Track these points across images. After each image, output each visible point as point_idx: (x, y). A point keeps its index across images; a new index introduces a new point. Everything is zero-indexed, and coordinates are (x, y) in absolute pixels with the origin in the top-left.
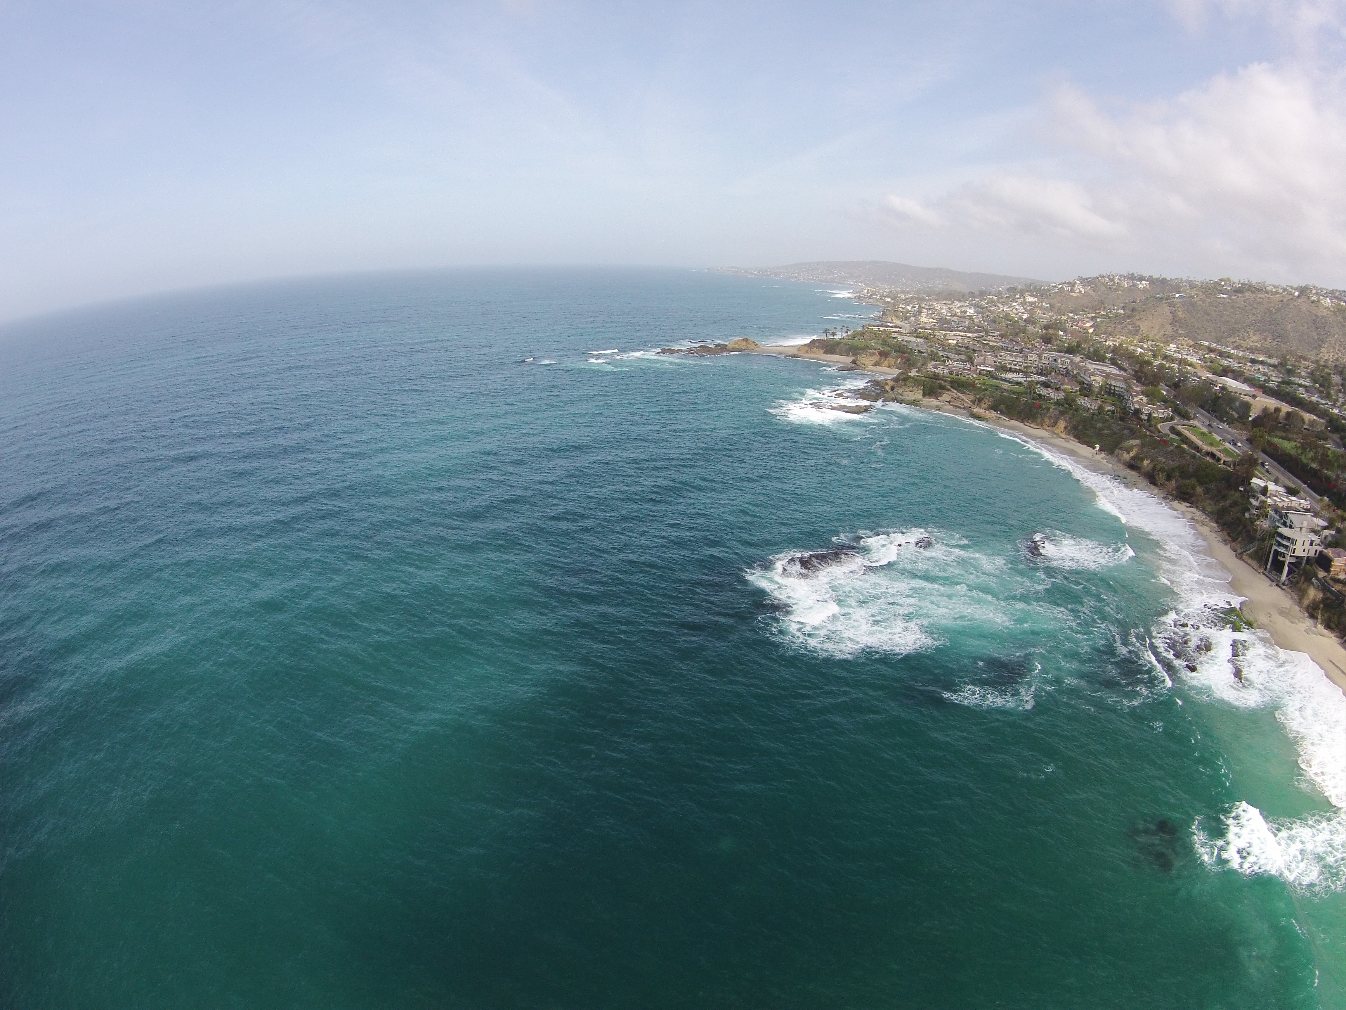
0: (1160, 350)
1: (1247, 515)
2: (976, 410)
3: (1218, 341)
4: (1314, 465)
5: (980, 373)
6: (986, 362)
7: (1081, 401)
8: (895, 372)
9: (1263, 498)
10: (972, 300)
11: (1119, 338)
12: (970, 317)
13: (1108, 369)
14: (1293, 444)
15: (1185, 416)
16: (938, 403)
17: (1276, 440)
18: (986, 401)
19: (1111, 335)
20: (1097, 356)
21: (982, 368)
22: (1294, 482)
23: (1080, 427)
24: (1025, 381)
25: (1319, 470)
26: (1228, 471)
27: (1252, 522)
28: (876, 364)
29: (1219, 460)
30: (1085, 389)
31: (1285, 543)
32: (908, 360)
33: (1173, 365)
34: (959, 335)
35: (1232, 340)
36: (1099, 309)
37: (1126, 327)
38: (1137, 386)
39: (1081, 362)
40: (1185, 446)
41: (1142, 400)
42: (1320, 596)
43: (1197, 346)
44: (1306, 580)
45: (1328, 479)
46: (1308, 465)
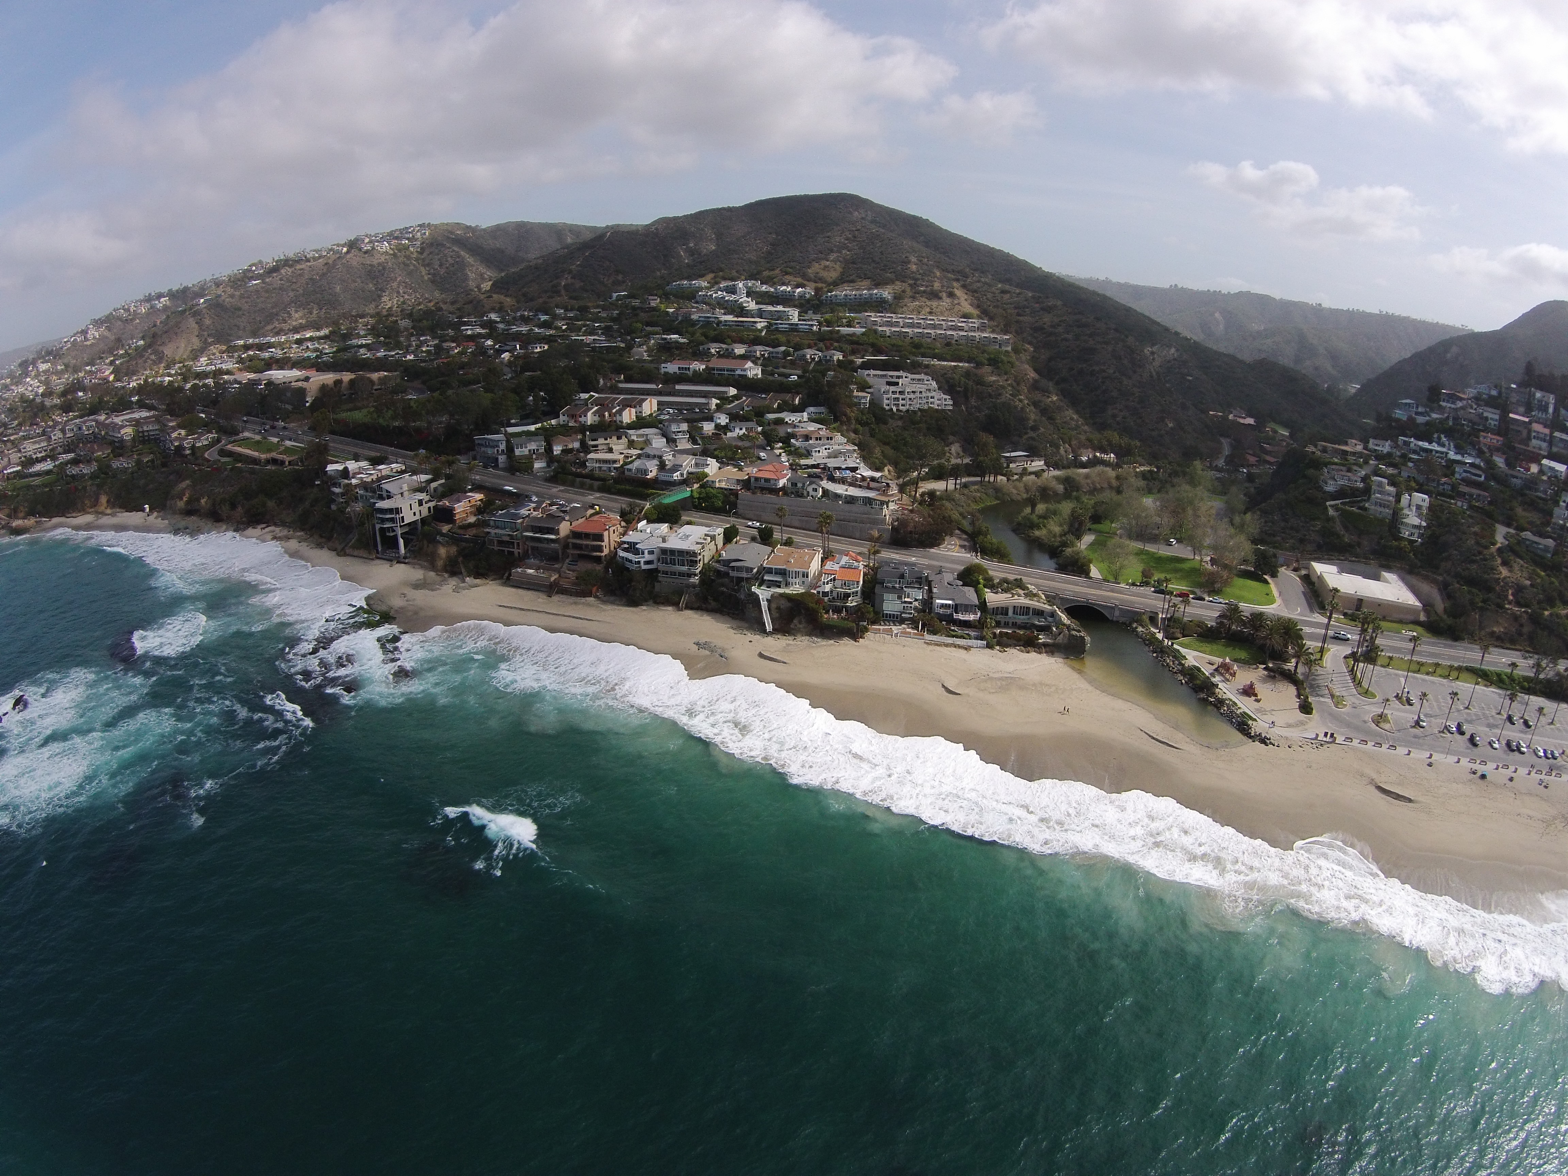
0: (189, 371)
1: (333, 507)
2: (16, 524)
3: (254, 335)
4: (397, 424)
5: (8, 478)
6: (11, 464)
7: (116, 464)
9: (346, 481)
11: (143, 374)
13: (136, 415)
14: (365, 411)
15: (233, 432)
17: (344, 415)
18: (21, 509)
19: (133, 374)
20: (122, 404)
21: (9, 471)
22: (378, 450)
23: (123, 494)
24: (54, 467)
25: (404, 426)
26: (296, 471)
27: (342, 511)
29: (282, 463)
30: (117, 448)
31: (389, 516)
33: (207, 381)
35: (269, 327)
36: (118, 349)
37: (149, 358)
38: (171, 421)
39: (106, 419)
40: (240, 465)
41: (179, 434)
42: (453, 550)
43: (231, 350)
44: (429, 542)
45: (417, 430)
46: (388, 426)
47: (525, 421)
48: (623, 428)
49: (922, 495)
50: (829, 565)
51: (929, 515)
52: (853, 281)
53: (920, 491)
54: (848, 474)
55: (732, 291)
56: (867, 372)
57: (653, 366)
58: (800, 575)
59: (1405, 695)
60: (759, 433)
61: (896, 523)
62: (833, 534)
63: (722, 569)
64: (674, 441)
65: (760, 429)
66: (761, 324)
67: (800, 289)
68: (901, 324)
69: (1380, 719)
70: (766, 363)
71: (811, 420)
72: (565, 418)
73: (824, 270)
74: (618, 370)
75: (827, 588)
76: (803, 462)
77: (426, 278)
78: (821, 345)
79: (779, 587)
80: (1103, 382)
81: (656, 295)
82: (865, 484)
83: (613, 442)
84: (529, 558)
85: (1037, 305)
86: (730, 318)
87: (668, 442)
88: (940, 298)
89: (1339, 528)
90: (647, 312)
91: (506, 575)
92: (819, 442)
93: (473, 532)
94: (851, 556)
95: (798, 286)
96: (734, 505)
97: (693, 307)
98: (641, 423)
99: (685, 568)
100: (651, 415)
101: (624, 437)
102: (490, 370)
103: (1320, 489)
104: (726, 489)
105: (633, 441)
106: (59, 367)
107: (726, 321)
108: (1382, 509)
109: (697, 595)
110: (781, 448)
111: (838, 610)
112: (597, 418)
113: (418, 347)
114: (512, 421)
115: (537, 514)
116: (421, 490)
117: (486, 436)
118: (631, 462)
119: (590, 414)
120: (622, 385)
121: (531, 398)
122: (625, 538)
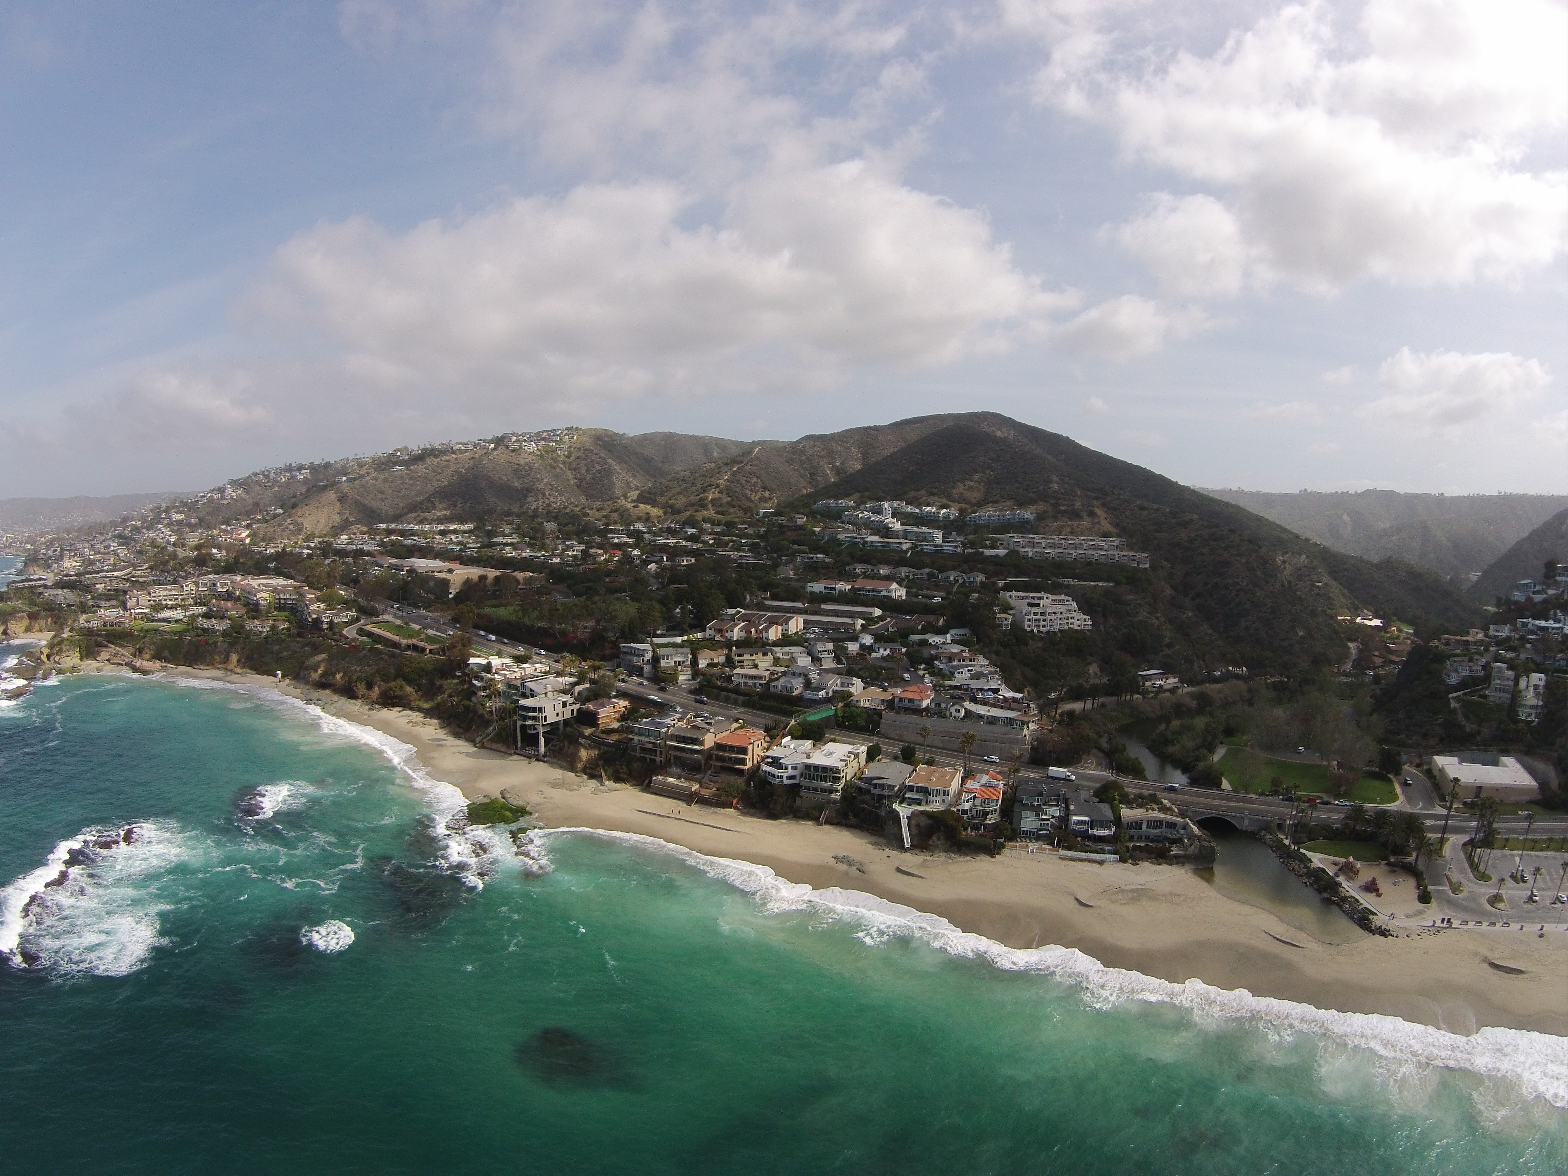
0: (329, 546)
1: (474, 700)
2: (139, 664)
3: (396, 520)
4: (541, 624)
5: (136, 618)
6: (140, 605)
7: (250, 625)
8: (48, 637)
9: (489, 676)
10: (115, 531)
11: (281, 543)
13: (274, 582)
14: (510, 609)
15: (373, 613)
16: (98, 664)
17: (488, 611)
18: (147, 651)
19: (271, 541)
20: (259, 569)
21: (137, 611)
22: (521, 649)
23: (255, 656)
24: (184, 616)
25: (550, 628)
26: (438, 660)
27: (482, 705)
28: (27, 630)
29: (423, 650)
30: (253, 610)
31: (531, 714)
32: (59, 618)
33: (347, 559)
34: (106, 577)
35: (413, 515)
36: (255, 513)
37: (287, 528)
38: (310, 594)
39: (241, 581)
40: (379, 646)
41: (319, 607)
42: (595, 753)
43: (372, 532)
44: (570, 743)
45: (563, 633)
46: (533, 626)
47: (670, 633)
48: (769, 645)
49: (1061, 715)
50: (969, 784)
51: (1068, 735)
52: (996, 502)
53: (1059, 711)
54: (990, 695)
55: (878, 511)
56: (1009, 594)
57: (798, 584)
58: (942, 793)
59: (1520, 873)
60: (903, 654)
61: (1036, 743)
62: (974, 754)
63: (863, 785)
64: (819, 660)
65: (904, 650)
66: (906, 545)
67: (945, 510)
68: (1043, 545)
69: (1495, 900)
70: (909, 584)
71: (954, 642)
72: (712, 632)
73: (968, 490)
74: (764, 588)
75: (967, 806)
76: (947, 683)
77: (572, 482)
78: (965, 566)
79: (920, 804)
80: (1237, 595)
81: (802, 514)
82: (1007, 705)
83: (759, 658)
84: (670, 766)
85: (1174, 521)
86: (875, 538)
87: (813, 661)
88: (1081, 518)
89: (1460, 717)
90: (794, 530)
91: (647, 781)
92: (962, 663)
93: (615, 737)
94: (991, 775)
95: (942, 507)
96: (877, 725)
97: (839, 527)
98: (786, 641)
99: (828, 784)
100: (797, 633)
101: (769, 654)
102: (636, 580)
103: (1443, 682)
104: (870, 709)
105: (779, 658)
106: (193, 521)
107: (872, 542)
108: (1502, 695)
109: (838, 811)
110: (924, 669)
111: (976, 828)
112: (743, 634)
113: (564, 551)
114: (659, 632)
115: (682, 724)
116: (565, 692)
117: (632, 645)
118: (777, 679)
119: (736, 629)
120: (767, 603)
121: (678, 610)
122: (769, 753)
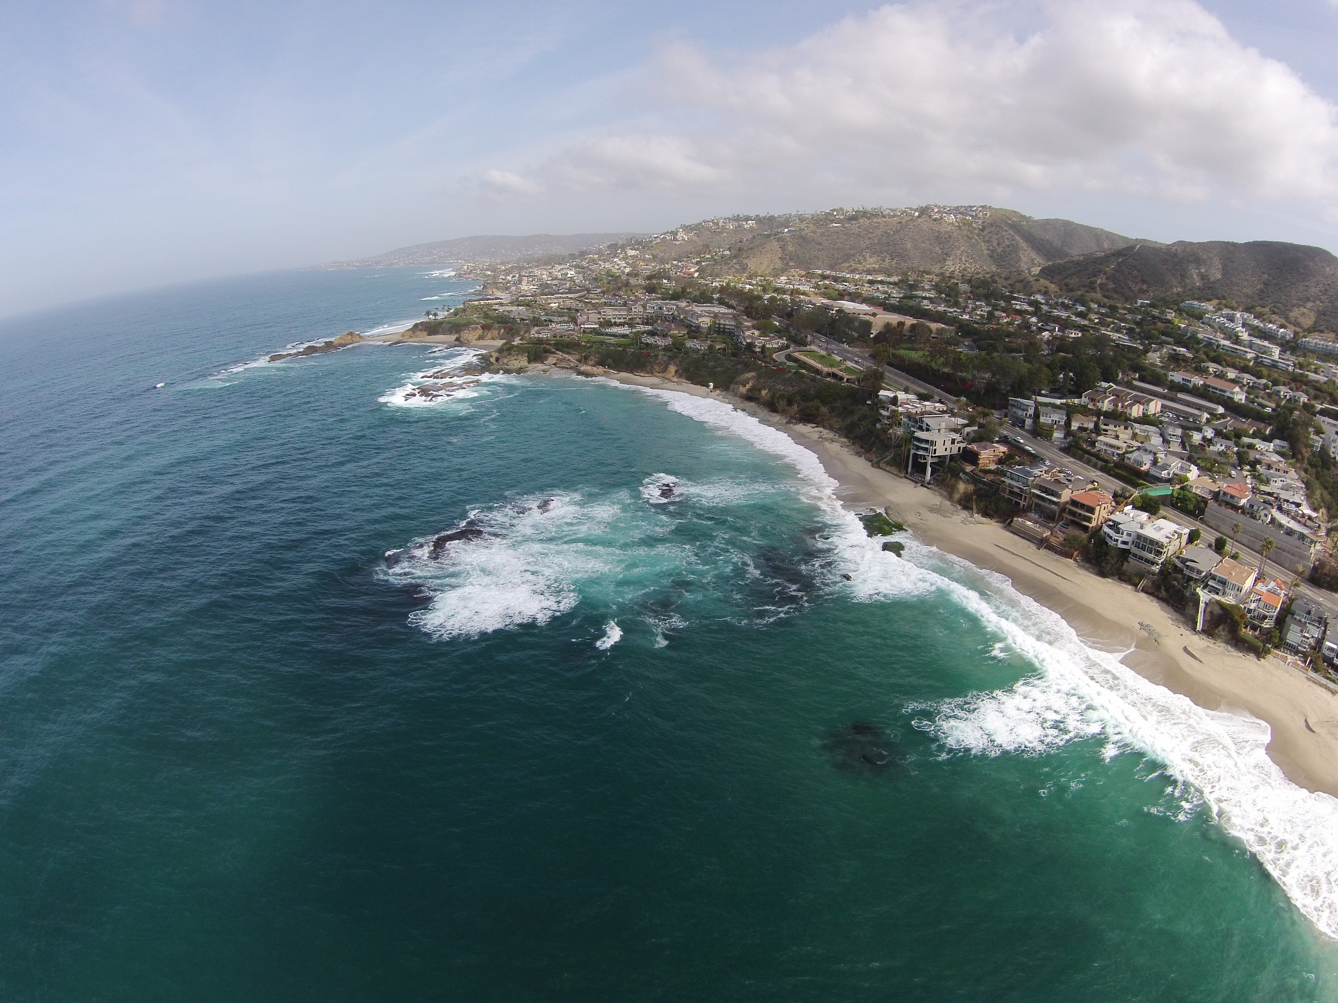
0: (770, 284)
1: (878, 426)
2: (583, 368)
3: (832, 268)
4: (946, 370)
5: (584, 332)
6: (590, 321)
7: (690, 344)
8: (499, 343)
9: (894, 407)
10: (573, 262)
11: (726, 278)
12: (571, 279)
13: (716, 310)
14: (920, 353)
15: (801, 343)
16: (545, 367)
17: (902, 352)
18: (592, 358)
19: (717, 276)
20: (704, 298)
21: (586, 326)
22: (926, 389)
23: (692, 369)
24: (631, 333)
25: (952, 374)
26: (852, 388)
27: (885, 431)
28: (481, 338)
29: (841, 378)
30: (694, 331)
31: (923, 445)
32: (511, 329)
33: (784, 296)
34: (560, 298)
35: (846, 265)
36: (705, 253)
37: (733, 266)
38: (748, 321)
39: (687, 306)
40: (804, 371)
41: (753, 334)
42: (971, 488)
43: (810, 275)
44: (953, 476)
45: (963, 380)
46: (939, 371)
47: (1051, 395)
48: (1130, 420)
50: (1259, 586)
52: (1322, 332)
54: (1293, 507)
55: (1232, 320)
56: (1323, 418)
57: (1162, 372)
58: (1236, 589)
60: (1235, 453)
61: (1318, 563)
62: (1270, 559)
63: (1179, 565)
64: (1169, 442)
65: (1236, 449)
66: (1250, 355)
67: (1283, 330)
70: (1250, 391)
71: (1275, 451)
72: (1086, 400)
73: (1302, 316)
74: (1135, 369)
75: (1252, 606)
76: (1262, 488)
77: (986, 252)
78: (1293, 385)
79: (1217, 595)
81: (1172, 310)
82: (1303, 520)
83: (1120, 430)
84: (1031, 511)
86: (1227, 343)
87: (1163, 442)
90: (1164, 323)
91: (1009, 521)
92: (1277, 473)
93: (991, 477)
94: (1277, 582)
95: (1281, 327)
96: (1202, 511)
97: (1200, 327)
98: (1145, 420)
99: (1151, 556)
100: (1154, 414)
102: (1030, 343)
104: (1199, 496)
105: (1137, 434)
106: (647, 256)
107: (1224, 345)
109: (1154, 582)
110: (1248, 471)
111: (1254, 628)
112: (1111, 407)
113: (974, 309)
114: (1043, 392)
115: (1047, 477)
116: (955, 431)
117: (1019, 399)
118: (1132, 452)
119: (1106, 401)
120: (1136, 383)
121: (1061, 376)
122: (1112, 517)
